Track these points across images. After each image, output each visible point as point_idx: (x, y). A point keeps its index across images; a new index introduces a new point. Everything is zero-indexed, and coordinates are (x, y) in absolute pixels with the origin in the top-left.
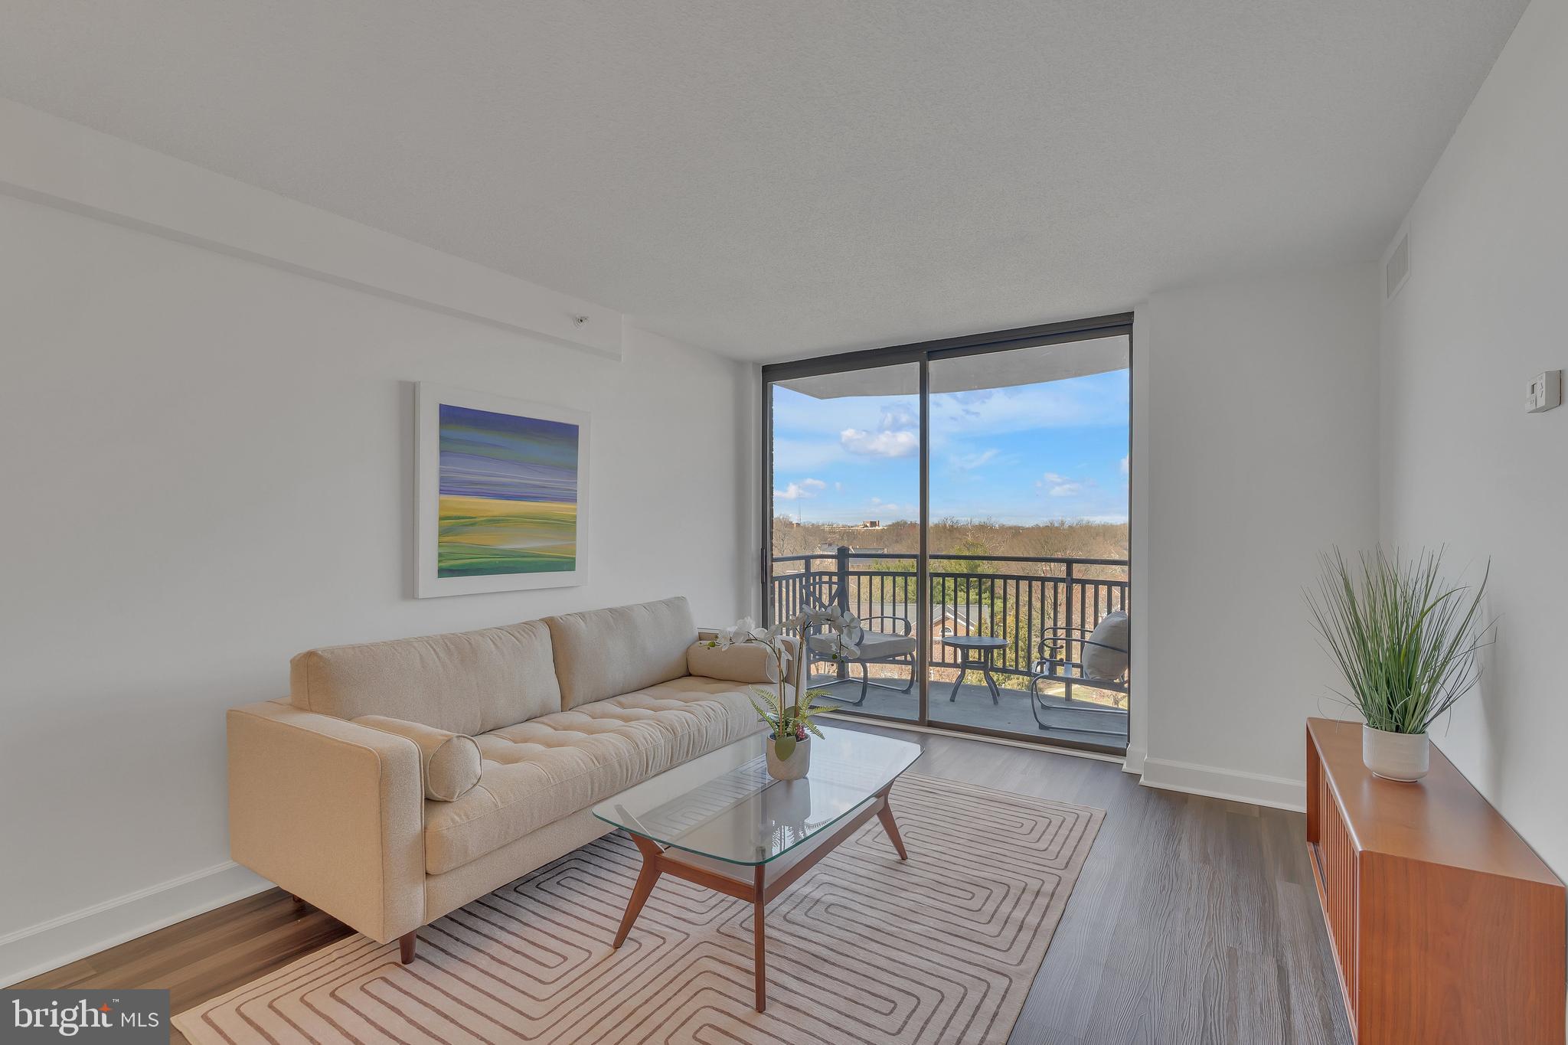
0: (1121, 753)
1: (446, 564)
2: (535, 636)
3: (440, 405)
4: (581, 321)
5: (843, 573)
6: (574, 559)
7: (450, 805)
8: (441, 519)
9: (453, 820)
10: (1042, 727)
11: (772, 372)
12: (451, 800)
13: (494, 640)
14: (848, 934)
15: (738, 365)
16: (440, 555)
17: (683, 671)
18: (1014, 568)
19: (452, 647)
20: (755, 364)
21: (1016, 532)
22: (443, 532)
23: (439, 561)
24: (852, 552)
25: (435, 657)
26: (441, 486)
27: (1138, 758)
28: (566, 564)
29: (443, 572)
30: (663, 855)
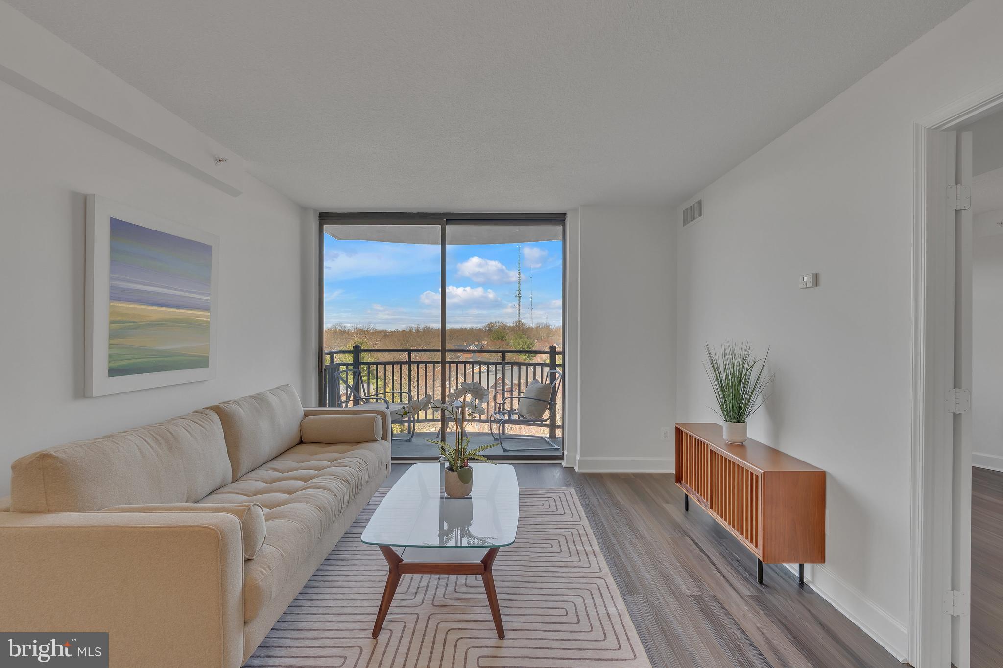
0: (561, 457)
1: (115, 365)
2: (212, 421)
3: (111, 218)
4: (220, 161)
5: (357, 363)
6: (208, 357)
7: (253, 562)
8: (112, 322)
9: (262, 573)
10: (505, 450)
11: (325, 218)
12: (253, 558)
13: (187, 429)
14: (510, 583)
15: (303, 209)
16: (110, 356)
17: (298, 440)
18: (387, 357)
19: (158, 437)
20: (315, 211)
21: (385, 334)
22: (112, 335)
23: (110, 362)
24: (362, 348)
25: (149, 447)
26: (111, 293)
27: (574, 458)
28: (201, 362)
29: (114, 372)
30: (403, 562)
